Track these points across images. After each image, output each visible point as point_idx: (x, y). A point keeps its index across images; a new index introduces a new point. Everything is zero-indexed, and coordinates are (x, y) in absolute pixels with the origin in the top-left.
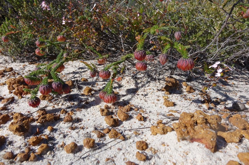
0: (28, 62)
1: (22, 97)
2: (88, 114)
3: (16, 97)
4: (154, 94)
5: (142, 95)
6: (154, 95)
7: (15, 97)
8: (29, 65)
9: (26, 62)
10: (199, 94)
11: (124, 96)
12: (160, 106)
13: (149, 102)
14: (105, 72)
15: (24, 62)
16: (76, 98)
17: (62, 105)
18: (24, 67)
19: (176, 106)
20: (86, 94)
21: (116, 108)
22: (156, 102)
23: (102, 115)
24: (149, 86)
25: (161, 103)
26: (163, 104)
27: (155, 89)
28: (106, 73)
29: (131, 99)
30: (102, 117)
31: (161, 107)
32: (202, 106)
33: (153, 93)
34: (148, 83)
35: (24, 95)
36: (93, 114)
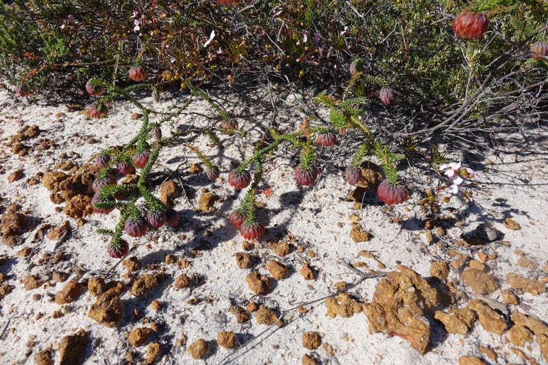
0: (65, 102)
1: (85, 222)
2: (215, 262)
3: (74, 223)
4: (333, 208)
5: (311, 209)
6: (332, 211)
7: (71, 222)
8: (69, 114)
9: (60, 103)
10: (418, 204)
11: (276, 212)
12: (343, 239)
13: (324, 228)
14: (239, 178)
15: (56, 104)
16: (186, 221)
17: (165, 240)
18: (61, 121)
19: (373, 240)
20: (204, 209)
21: (263, 247)
22: (337, 229)
23: (241, 268)
24: (324, 187)
25: (346, 232)
26: (348, 234)
27: (334, 195)
28: (242, 179)
29: (290, 220)
30: (240, 271)
31: (345, 243)
32: (419, 239)
33: (331, 207)
34: (323, 180)
35: (87, 216)
36: (223, 264)
